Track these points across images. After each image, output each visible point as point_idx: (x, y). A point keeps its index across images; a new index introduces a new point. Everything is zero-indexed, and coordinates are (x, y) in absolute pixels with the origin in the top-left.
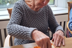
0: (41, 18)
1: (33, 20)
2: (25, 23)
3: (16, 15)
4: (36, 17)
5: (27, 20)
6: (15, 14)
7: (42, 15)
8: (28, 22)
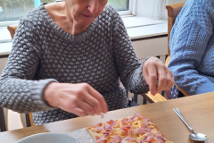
0: (94, 49)
1: (73, 60)
2: (52, 70)
3: (21, 56)
4: (80, 49)
5: (56, 61)
6: (18, 52)
7: (95, 41)
8: (59, 66)
